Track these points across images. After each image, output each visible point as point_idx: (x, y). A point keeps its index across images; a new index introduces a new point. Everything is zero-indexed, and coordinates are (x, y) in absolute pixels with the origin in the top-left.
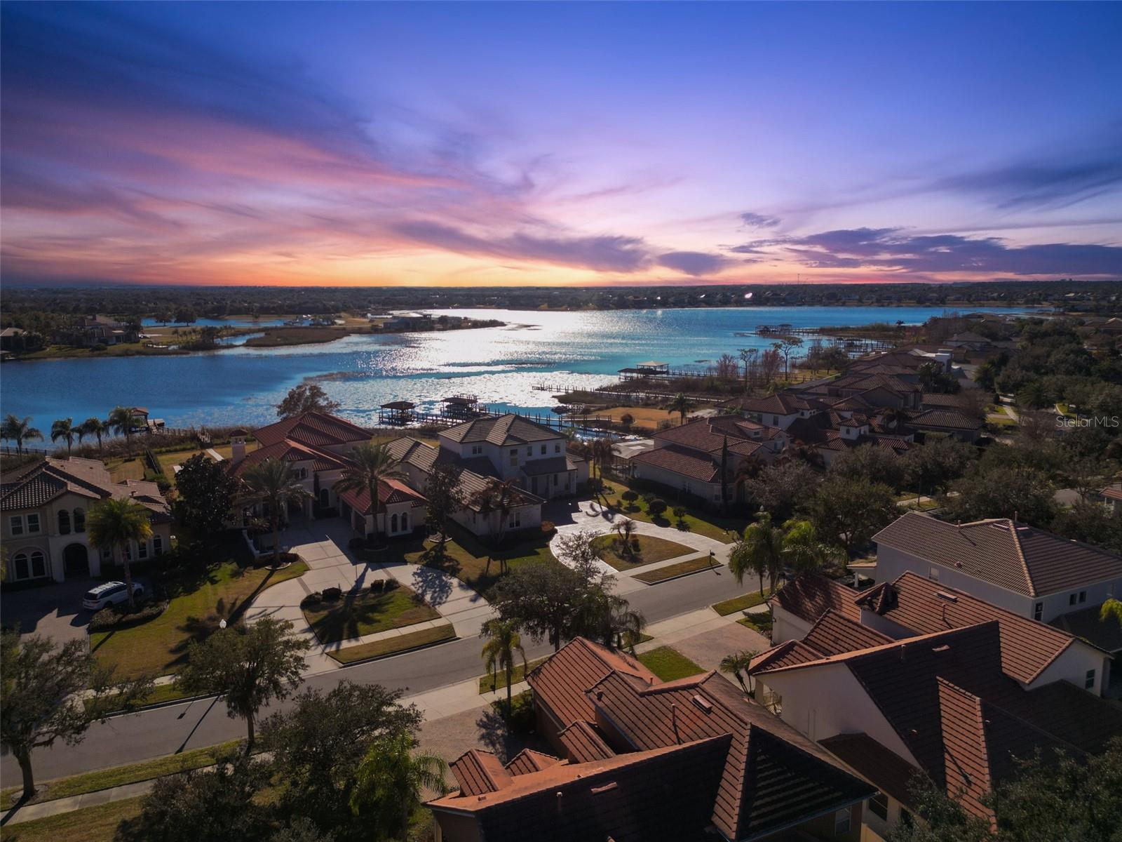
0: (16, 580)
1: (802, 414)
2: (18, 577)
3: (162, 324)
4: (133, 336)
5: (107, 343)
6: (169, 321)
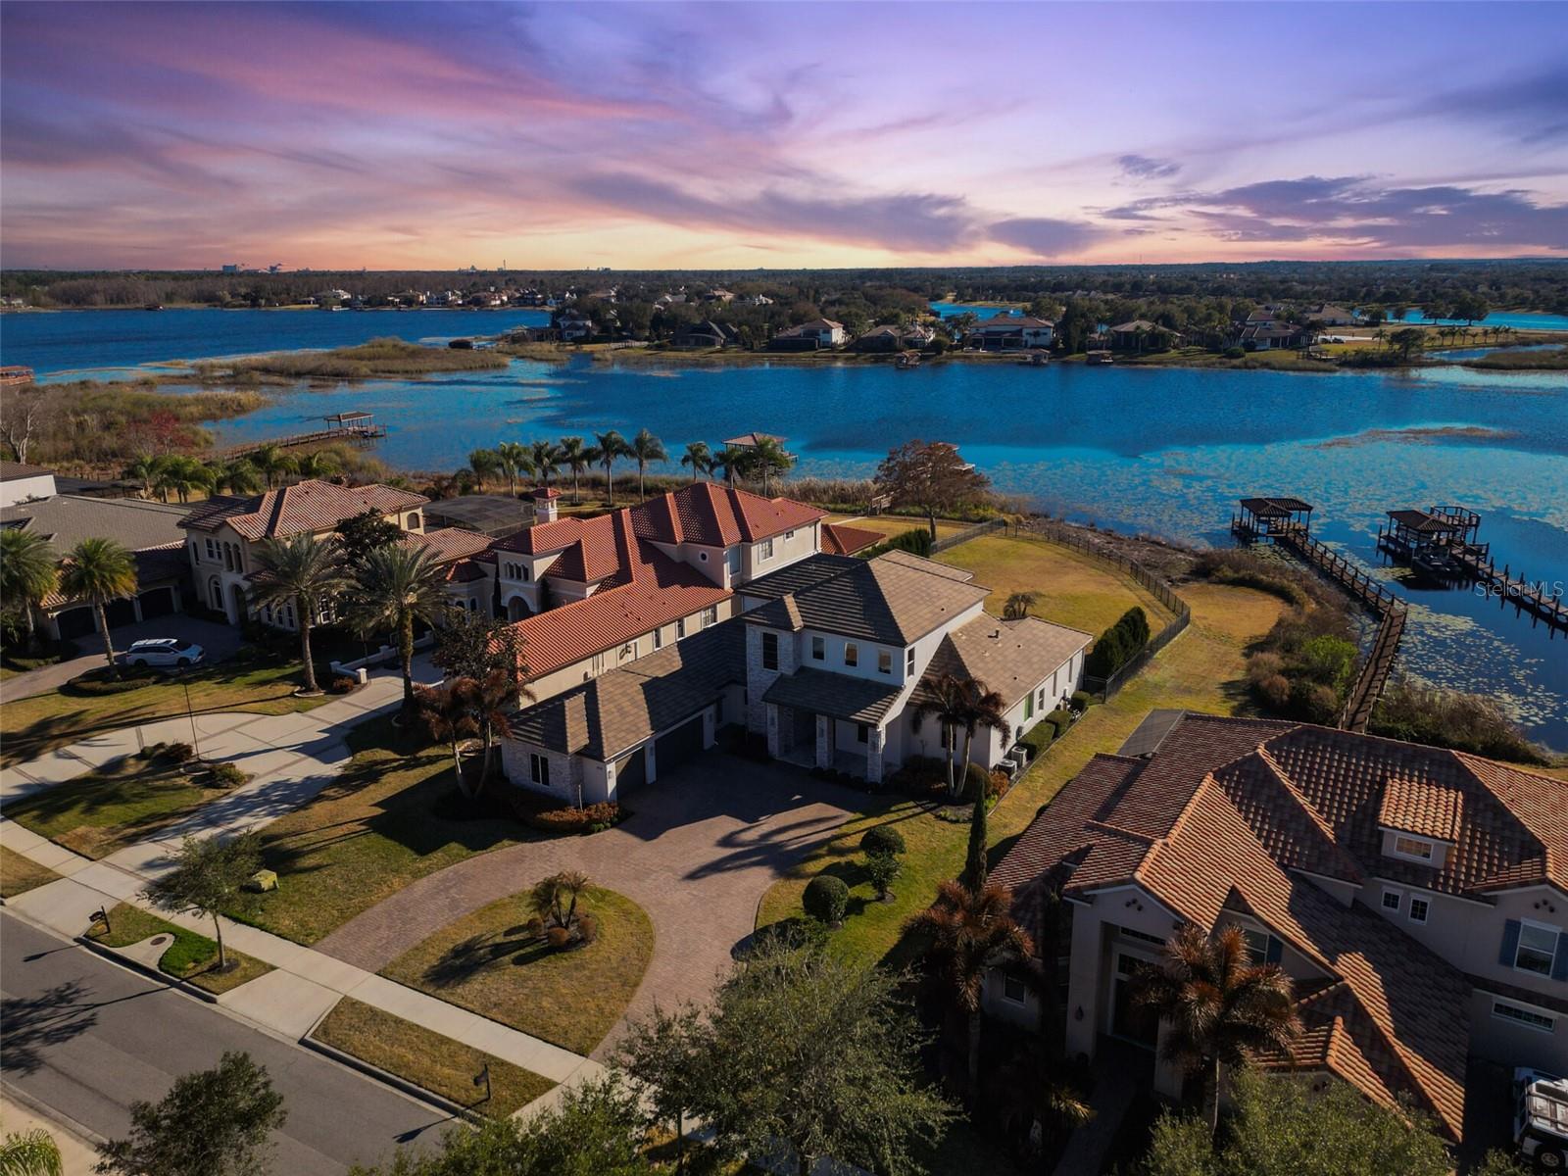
4: (1307, 339)
5: (1250, 347)
6: (1442, 316)
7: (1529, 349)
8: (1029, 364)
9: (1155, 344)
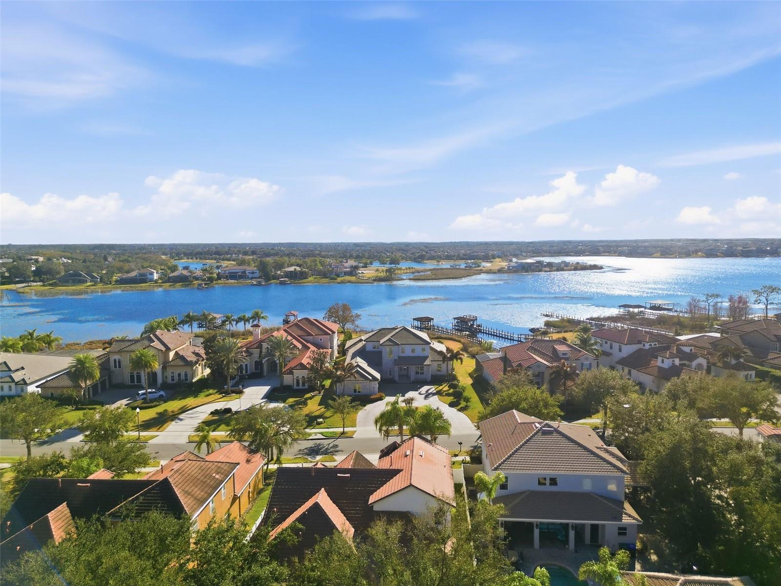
0: (130, 384)
1: (644, 346)
2: (131, 383)
3: (383, 265)
4: (354, 272)
5: (338, 276)
6: (386, 264)
7: (420, 274)
8: (255, 285)
9: (302, 276)
